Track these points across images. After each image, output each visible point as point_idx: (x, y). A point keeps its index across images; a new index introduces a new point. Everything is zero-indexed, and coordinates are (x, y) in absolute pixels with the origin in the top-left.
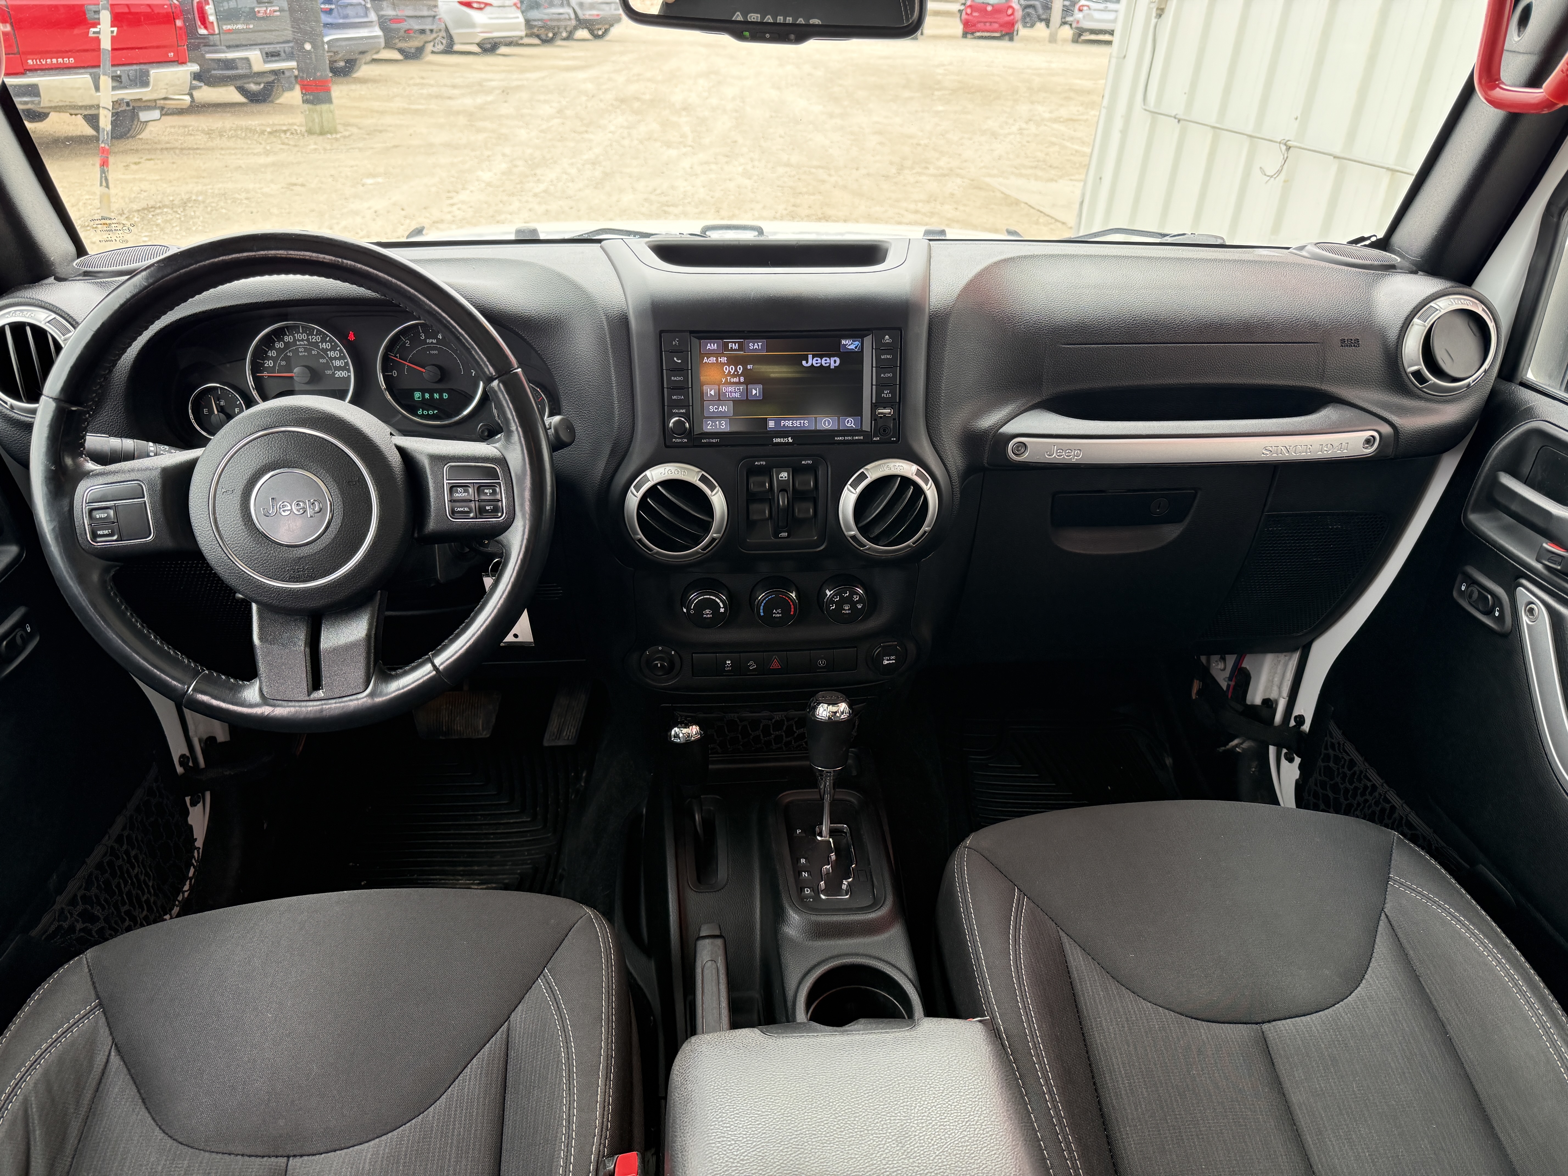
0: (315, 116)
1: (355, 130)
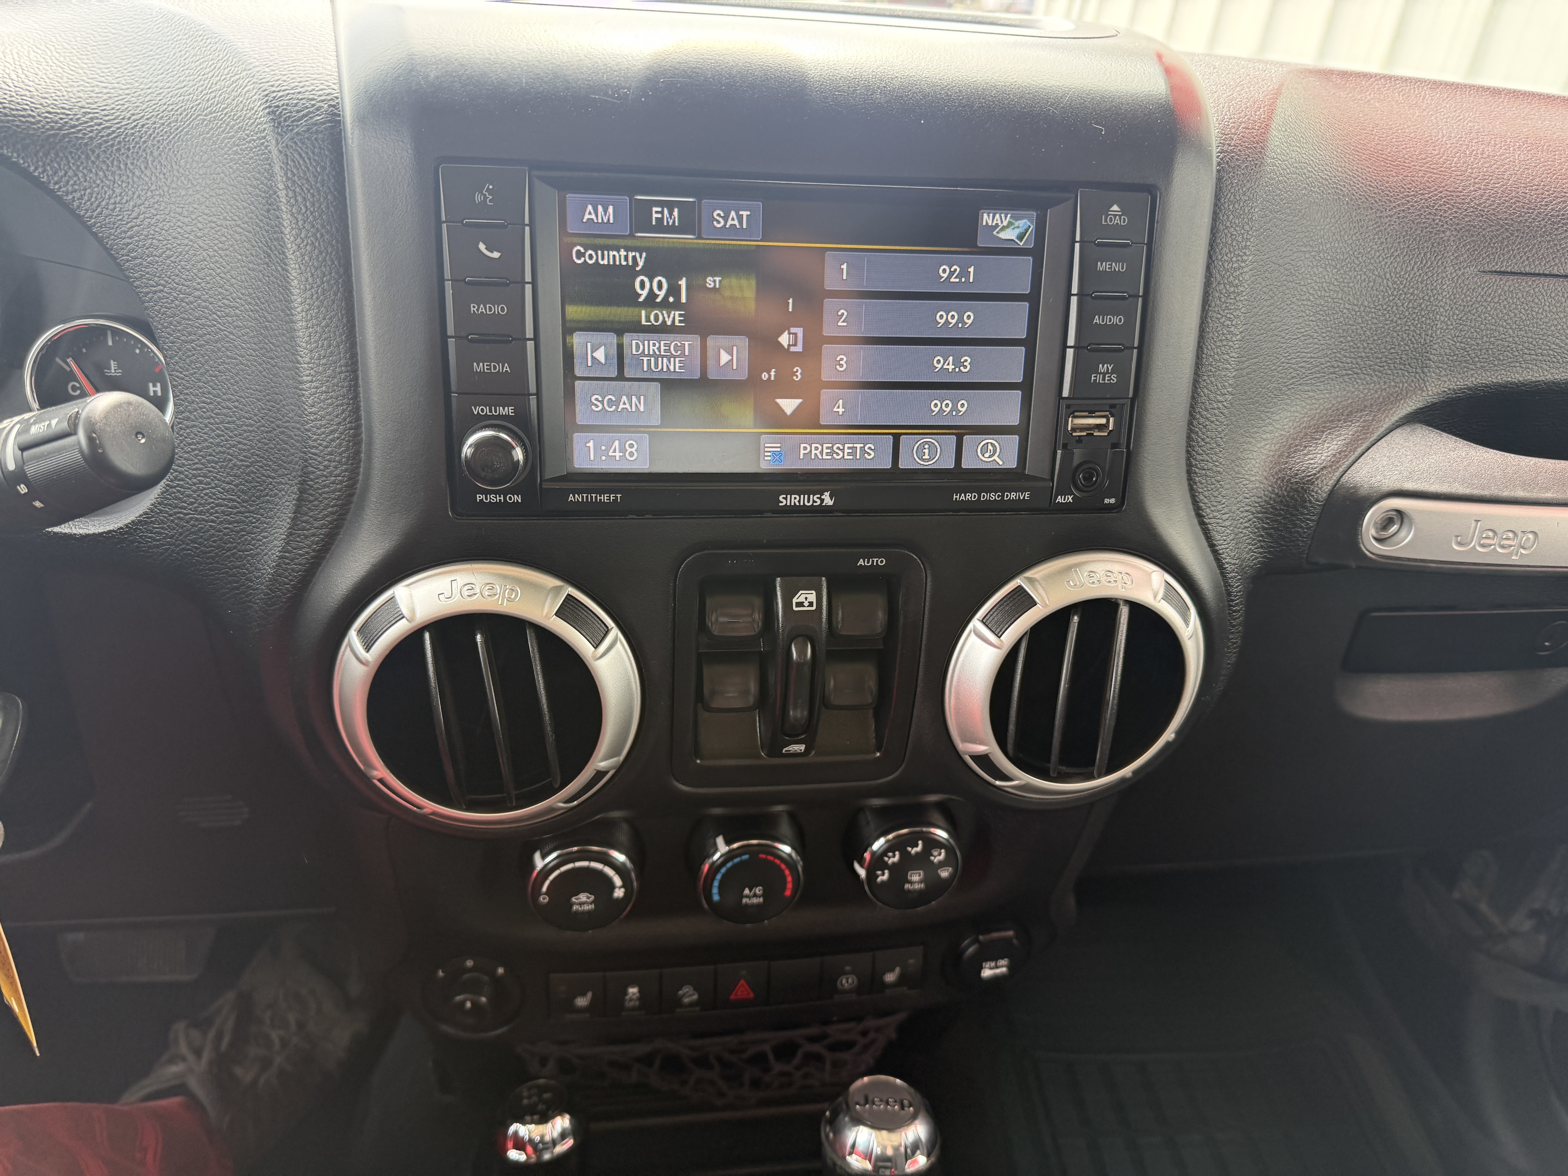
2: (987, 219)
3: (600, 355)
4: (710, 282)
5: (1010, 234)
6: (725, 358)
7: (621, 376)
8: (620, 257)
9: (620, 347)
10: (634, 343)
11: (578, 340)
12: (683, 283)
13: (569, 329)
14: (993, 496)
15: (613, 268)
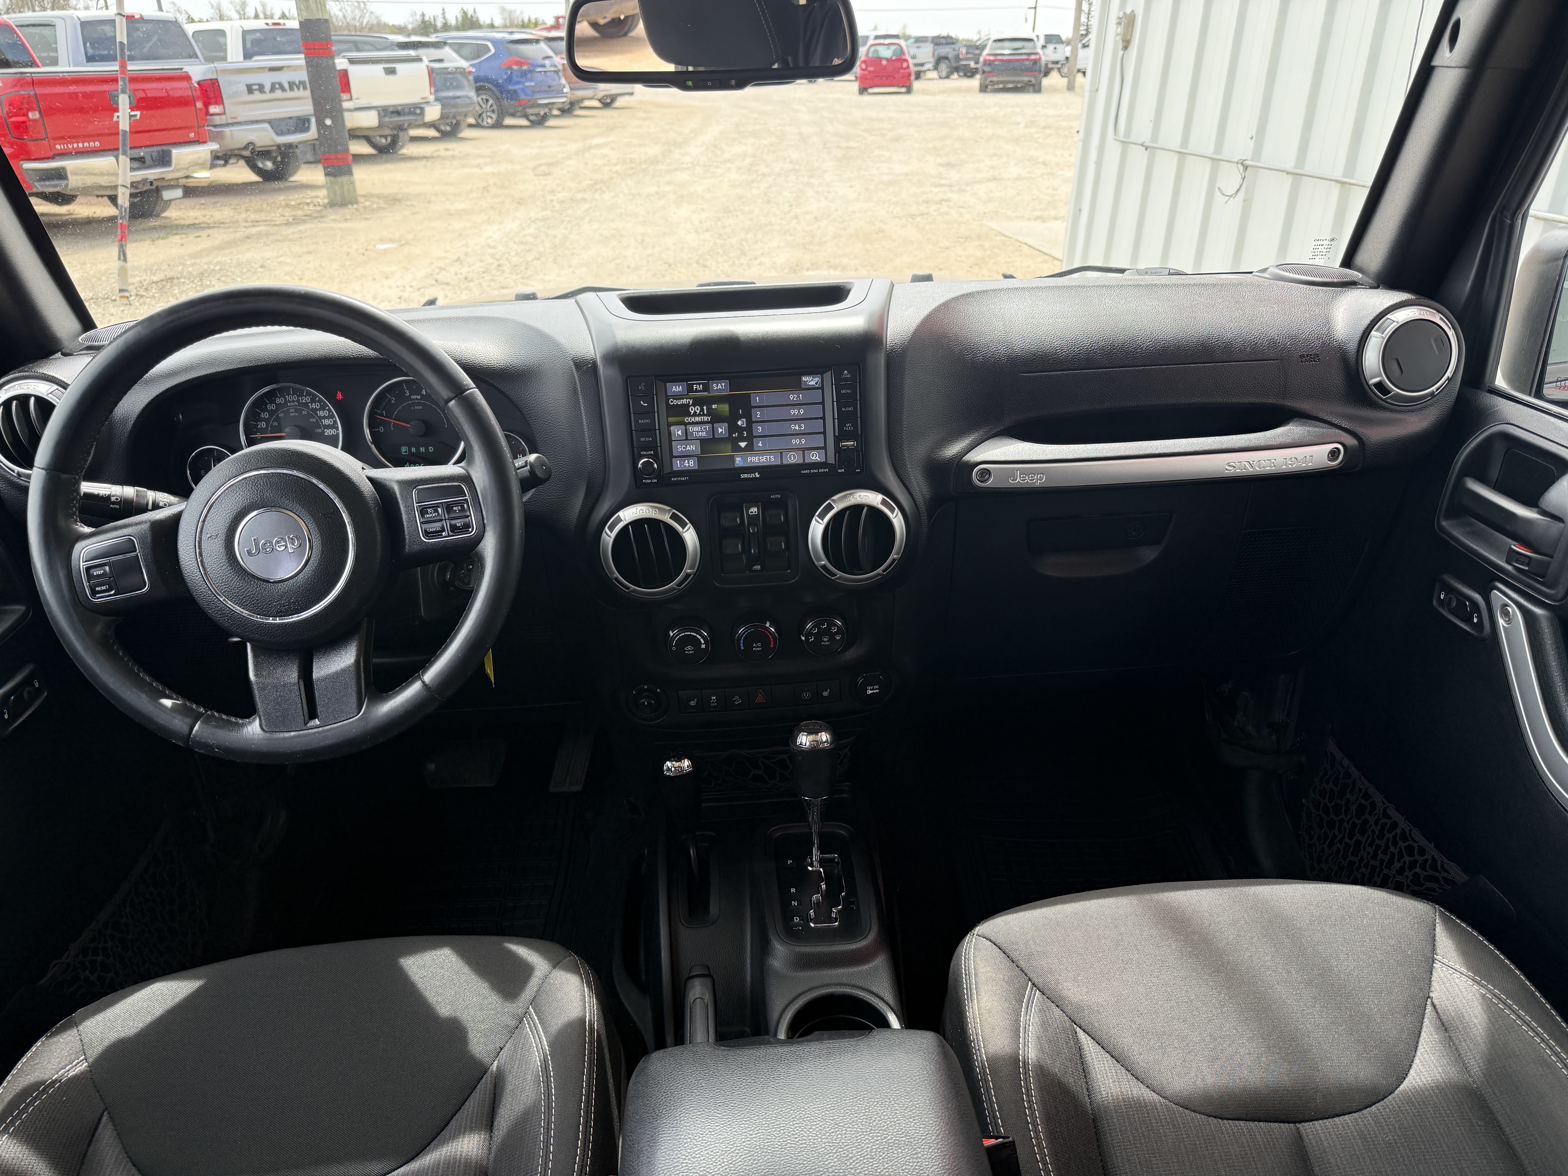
0: (337, 187)
2: (804, 379)
3: (680, 433)
4: (714, 407)
5: (813, 383)
6: (720, 430)
7: (687, 439)
8: (685, 401)
9: (686, 430)
10: (691, 428)
11: (672, 428)
12: (705, 407)
13: (669, 425)
14: (815, 471)
15: (683, 405)
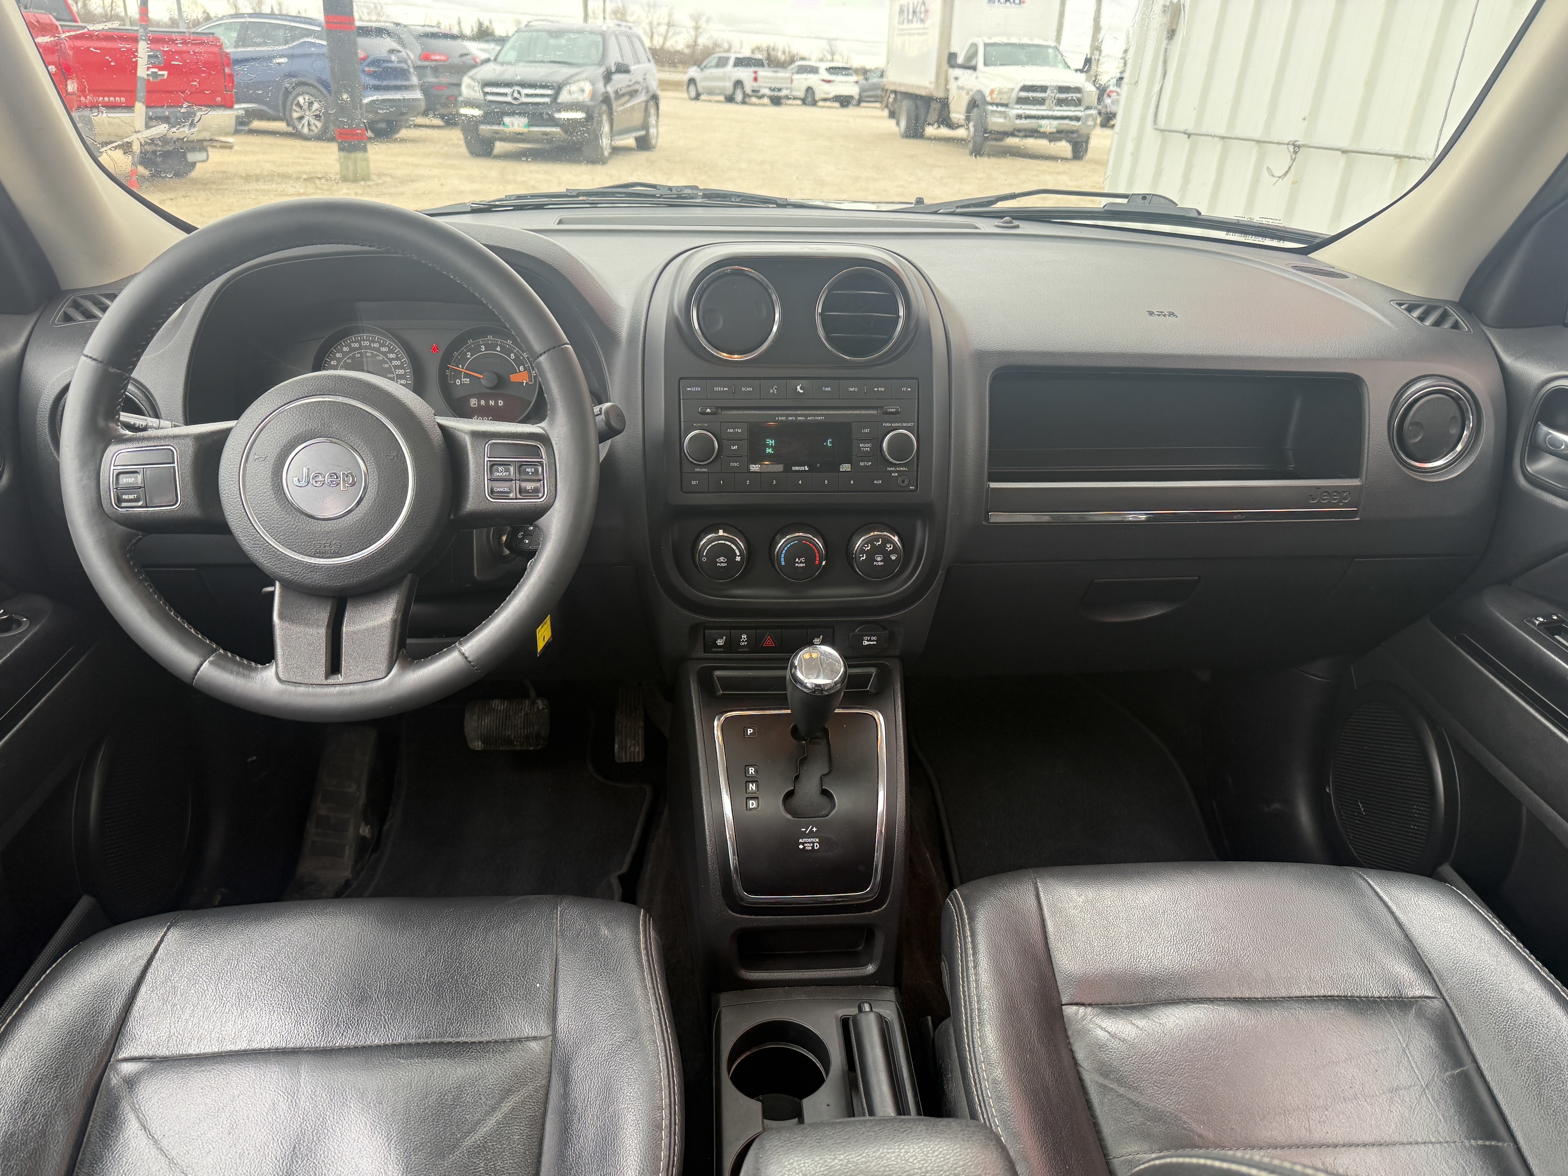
0: (349, 163)
1: (388, 179)
